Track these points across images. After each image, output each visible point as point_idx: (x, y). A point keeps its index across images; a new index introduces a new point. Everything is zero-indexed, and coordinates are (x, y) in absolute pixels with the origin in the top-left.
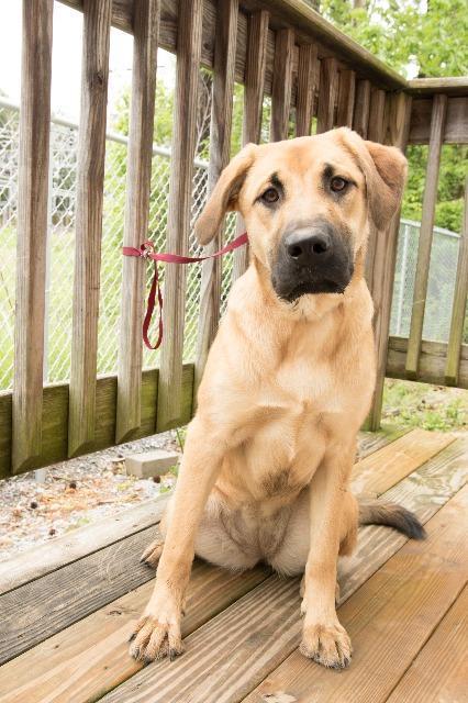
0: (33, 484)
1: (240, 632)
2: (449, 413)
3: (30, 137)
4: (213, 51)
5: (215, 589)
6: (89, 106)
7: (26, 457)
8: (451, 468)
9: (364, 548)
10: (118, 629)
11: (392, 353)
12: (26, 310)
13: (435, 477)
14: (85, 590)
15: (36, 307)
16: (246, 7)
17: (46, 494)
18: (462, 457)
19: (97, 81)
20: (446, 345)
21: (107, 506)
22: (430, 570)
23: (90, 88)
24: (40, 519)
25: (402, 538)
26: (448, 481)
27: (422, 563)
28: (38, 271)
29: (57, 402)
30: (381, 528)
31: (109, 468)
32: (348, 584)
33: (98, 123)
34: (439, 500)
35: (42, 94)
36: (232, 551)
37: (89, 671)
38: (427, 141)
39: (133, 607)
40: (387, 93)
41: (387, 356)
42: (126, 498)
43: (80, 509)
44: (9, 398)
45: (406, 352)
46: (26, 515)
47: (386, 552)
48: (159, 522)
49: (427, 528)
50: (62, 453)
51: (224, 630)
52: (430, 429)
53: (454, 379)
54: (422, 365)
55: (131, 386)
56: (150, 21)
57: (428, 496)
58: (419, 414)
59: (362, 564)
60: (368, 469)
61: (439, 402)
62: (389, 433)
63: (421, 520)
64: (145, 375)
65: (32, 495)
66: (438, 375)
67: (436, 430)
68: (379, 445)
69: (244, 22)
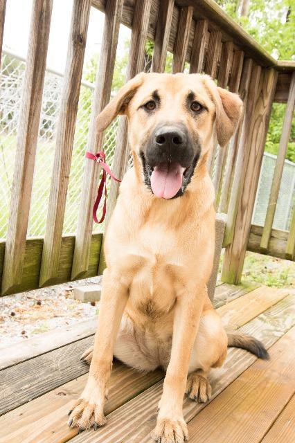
0: (14, 300)
1: (144, 414)
2: (281, 276)
3: (32, 73)
4: (156, 29)
5: (129, 383)
6: (72, 55)
7: (12, 285)
8: (285, 313)
9: (229, 362)
10: (63, 405)
11: (252, 235)
12: (20, 188)
13: (275, 318)
14: (43, 377)
15: (26, 185)
16: (179, 3)
17: (21, 307)
18: (292, 307)
19: (79, 41)
20: (288, 233)
21: (60, 318)
22: (271, 381)
23: (74, 45)
25: (253, 358)
26: (284, 322)
27: (266, 375)
28: (29, 162)
29: (35, 250)
30: (239, 350)
31: (64, 294)
32: (217, 386)
33: (77, 68)
34: (279, 334)
35: (42, 45)
36: (140, 358)
37: (41, 434)
38: (285, 101)
39: (74, 391)
40: (263, 68)
41: (249, 237)
42: (73, 314)
43: (42, 318)
44: (4, 245)
45: (261, 235)
46: (7, 320)
47: (242, 366)
48: (94, 334)
49: (270, 352)
50: (35, 284)
51: (134, 412)
52: (269, 286)
53: (291, 256)
54: (271, 245)
55: (84, 243)
56: (117, 4)
57: (271, 331)
58: (263, 275)
59: (227, 373)
60: (232, 309)
61: (275, 269)
62: (246, 287)
63: (266, 346)
64: (94, 237)
65: (13, 307)
66: (281, 252)
67: (274, 286)
68: (240, 294)
69: (177, 13)
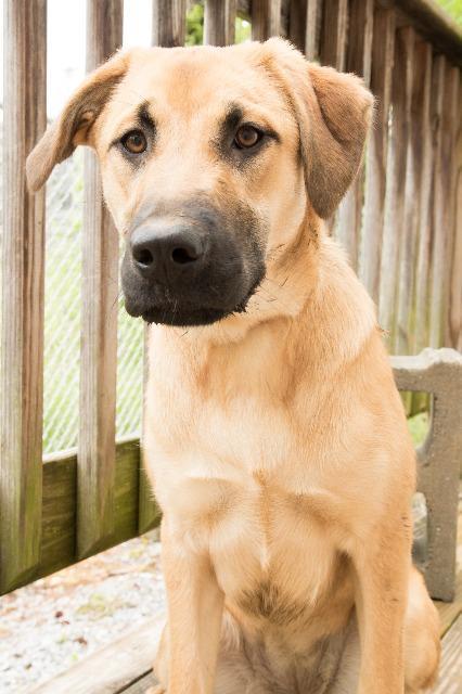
24: (39, 598)
